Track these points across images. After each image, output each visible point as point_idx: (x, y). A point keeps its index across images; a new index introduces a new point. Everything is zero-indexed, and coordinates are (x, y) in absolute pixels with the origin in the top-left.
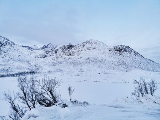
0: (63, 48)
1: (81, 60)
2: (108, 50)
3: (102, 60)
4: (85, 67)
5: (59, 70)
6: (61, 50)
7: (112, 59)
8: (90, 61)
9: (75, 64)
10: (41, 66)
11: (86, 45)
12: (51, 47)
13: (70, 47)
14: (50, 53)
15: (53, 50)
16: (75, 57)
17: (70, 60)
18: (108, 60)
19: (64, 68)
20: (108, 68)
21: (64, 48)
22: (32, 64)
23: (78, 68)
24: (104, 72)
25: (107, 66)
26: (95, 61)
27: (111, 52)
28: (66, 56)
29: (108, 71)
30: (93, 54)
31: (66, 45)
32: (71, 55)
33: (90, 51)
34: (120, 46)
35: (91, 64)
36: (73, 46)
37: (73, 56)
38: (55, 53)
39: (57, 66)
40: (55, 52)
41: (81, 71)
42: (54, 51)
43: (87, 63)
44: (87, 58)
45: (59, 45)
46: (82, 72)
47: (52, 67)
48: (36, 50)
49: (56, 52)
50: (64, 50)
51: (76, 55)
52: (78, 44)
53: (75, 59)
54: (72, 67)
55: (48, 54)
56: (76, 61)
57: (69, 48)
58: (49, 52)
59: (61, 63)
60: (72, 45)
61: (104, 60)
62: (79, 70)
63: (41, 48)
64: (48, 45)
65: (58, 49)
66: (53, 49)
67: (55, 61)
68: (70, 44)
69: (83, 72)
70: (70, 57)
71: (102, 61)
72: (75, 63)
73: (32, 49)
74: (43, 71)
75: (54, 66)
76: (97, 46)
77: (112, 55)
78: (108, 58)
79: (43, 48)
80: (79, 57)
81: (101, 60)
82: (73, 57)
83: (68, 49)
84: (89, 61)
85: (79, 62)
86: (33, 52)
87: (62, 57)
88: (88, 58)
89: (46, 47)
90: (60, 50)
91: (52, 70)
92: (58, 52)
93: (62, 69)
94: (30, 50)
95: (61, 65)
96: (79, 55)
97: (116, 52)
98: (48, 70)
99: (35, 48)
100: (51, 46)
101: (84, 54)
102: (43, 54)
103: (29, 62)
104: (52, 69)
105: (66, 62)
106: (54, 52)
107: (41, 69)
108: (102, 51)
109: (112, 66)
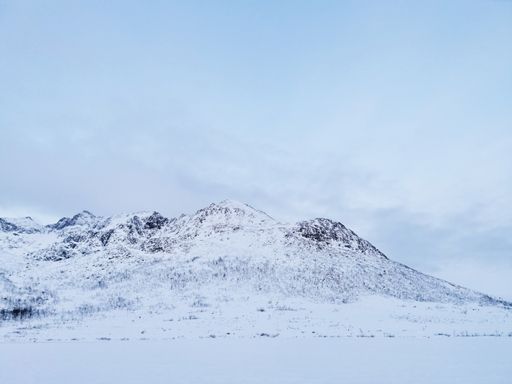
0: (130, 227)
1: (197, 266)
2: (283, 235)
3: (266, 265)
4: (210, 291)
5: (120, 303)
6: (125, 234)
7: (295, 262)
8: (225, 268)
9: (178, 280)
10: (52, 288)
11: (210, 217)
12: (86, 222)
13: (155, 222)
14: (82, 245)
15: (94, 235)
16: (174, 258)
17: (159, 266)
18: (286, 265)
19: (139, 295)
20: (286, 291)
21: (134, 226)
22: (19, 281)
23: (186, 293)
24: (274, 303)
25: (282, 285)
26: (242, 269)
27: (292, 240)
28: (142, 253)
29: (288, 302)
30: (236, 246)
31: (144, 216)
32: (160, 249)
33: (225, 236)
34: (317, 223)
35: (229, 278)
36: (166, 219)
37: (169, 251)
38: (100, 243)
39: (113, 289)
40: (102, 240)
41: (200, 303)
42: (100, 235)
43: (216, 275)
44: (217, 259)
45: (119, 216)
46: (205, 308)
47: (94, 292)
48: (30, 232)
49: (105, 239)
50: (135, 235)
51: (177, 250)
52: (183, 215)
53: (174, 264)
54: (166, 291)
55: (74, 246)
56: (179, 270)
57: (151, 226)
58: (79, 239)
59: (125, 276)
60: (161, 218)
61: (270, 266)
62: (192, 301)
63: (49, 226)
64: (76, 217)
65: (112, 231)
66: (95, 230)
67: (104, 272)
68: (155, 213)
69: (206, 305)
70: (158, 255)
71: (264, 269)
72: (176, 278)
73: (15, 228)
74: (59, 308)
75: (99, 290)
76: (244, 222)
77: (294, 248)
78: (285, 258)
79: (57, 226)
80: (189, 256)
81: (262, 267)
82: (166, 256)
83: (150, 231)
84: (222, 268)
85: (190, 272)
86: (21, 239)
87: (128, 256)
88: (220, 260)
89: (68, 224)
90: (122, 233)
91: (95, 303)
92: (111, 239)
93: (131, 297)
94: (10, 234)
95: (125, 282)
96: (187, 251)
97: (307, 239)
98: (79, 303)
99: (28, 225)
100: (89, 220)
101: (207, 246)
102: (57, 248)
103: (7, 276)
104: (93, 298)
105: (145, 272)
106: (96, 240)
107: (51, 300)
108: (264, 237)
109: (298, 285)
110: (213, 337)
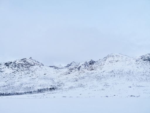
0: (85, 65)
1: (105, 74)
2: (134, 61)
3: (130, 71)
4: (110, 81)
5: (81, 86)
6: (84, 67)
7: (141, 70)
8: (114, 74)
9: (99, 78)
10: (64, 82)
11: (108, 59)
12: (74, 65)
13: (92, 63)
14: (73, 71)
15: (76, 68)
16: (98, 71)
17: (93, 75)
18: (137, 71)
19: (87, 83)
20: (139, 80)
22: (56, 81)
23: (102, 82)
24: (135, 84)
25: (137, 78)
26: (121, 73)
27: (138, 62)
28: (88, 71)
29: (141, 84)
30: (117, 67)
31: (88, 61)
32: (93, 69)
33: (113, 64)
34: (148, 55)
35: (116, 77)
36: (95, 61)
37: (95, 70)
38: (78, 70)
39: (80, 82)
40: (78, 69)
41: (106, 85)
42: (77, 68)
43: (112, 76)
44: (111, 71)
45: (82, 62)
46: (108, 87)
47: (74, 83)
48: (61, 69)
49: (79, 69)
50: (87, 67)
51: (98, 69)
52: (100, 60)
53: (97, 74)
54: (95, 82)
55: (71, 71)
56: (99, 75)
57: (91, 64)
58: (72, 69)
59: (83, 78)
60: (93, 61)
61: (131, 72)
62: (103, 84)
63: (65, 67)
64: (71, 64)
65: (80, 66)
66: (76, 66)
67: (77, 77)
68: (91, 60)
69: (108, 86)
70: (93, 71)
71: (129, 73)
72: (98, 78)
73: (57, 68)
74: (64, 88)
75: (76, 82)
76: (120, 59)
77: (140, 65)
78: (137, 69)
79: (67, 67)
80: (102, 71)
81: (128, 72)
82: (95, 71)
83: (91, 65)
84: (113, 73)
85: (103, 75)
86: (59, 71)
87: (84, 72)
88: (112, 71)
89: (69, 66)
91: (74, 86)
92: (81, 69)
93: (85, 84)
94: (56, 70)
95: (83, 80)
96: (101, 69)
97: (145, 61)
98: (70, 86)
99: (60, 67)
100: (75, 64)
101: (107, 67)
102: (67, 72)
103: (53, 80)
104: (74, 84)
105: (89, 77)
106: (77, 69)
107: (63, 85)
108: (127, 62)
109: (144, 78)
110: (107, 97)
